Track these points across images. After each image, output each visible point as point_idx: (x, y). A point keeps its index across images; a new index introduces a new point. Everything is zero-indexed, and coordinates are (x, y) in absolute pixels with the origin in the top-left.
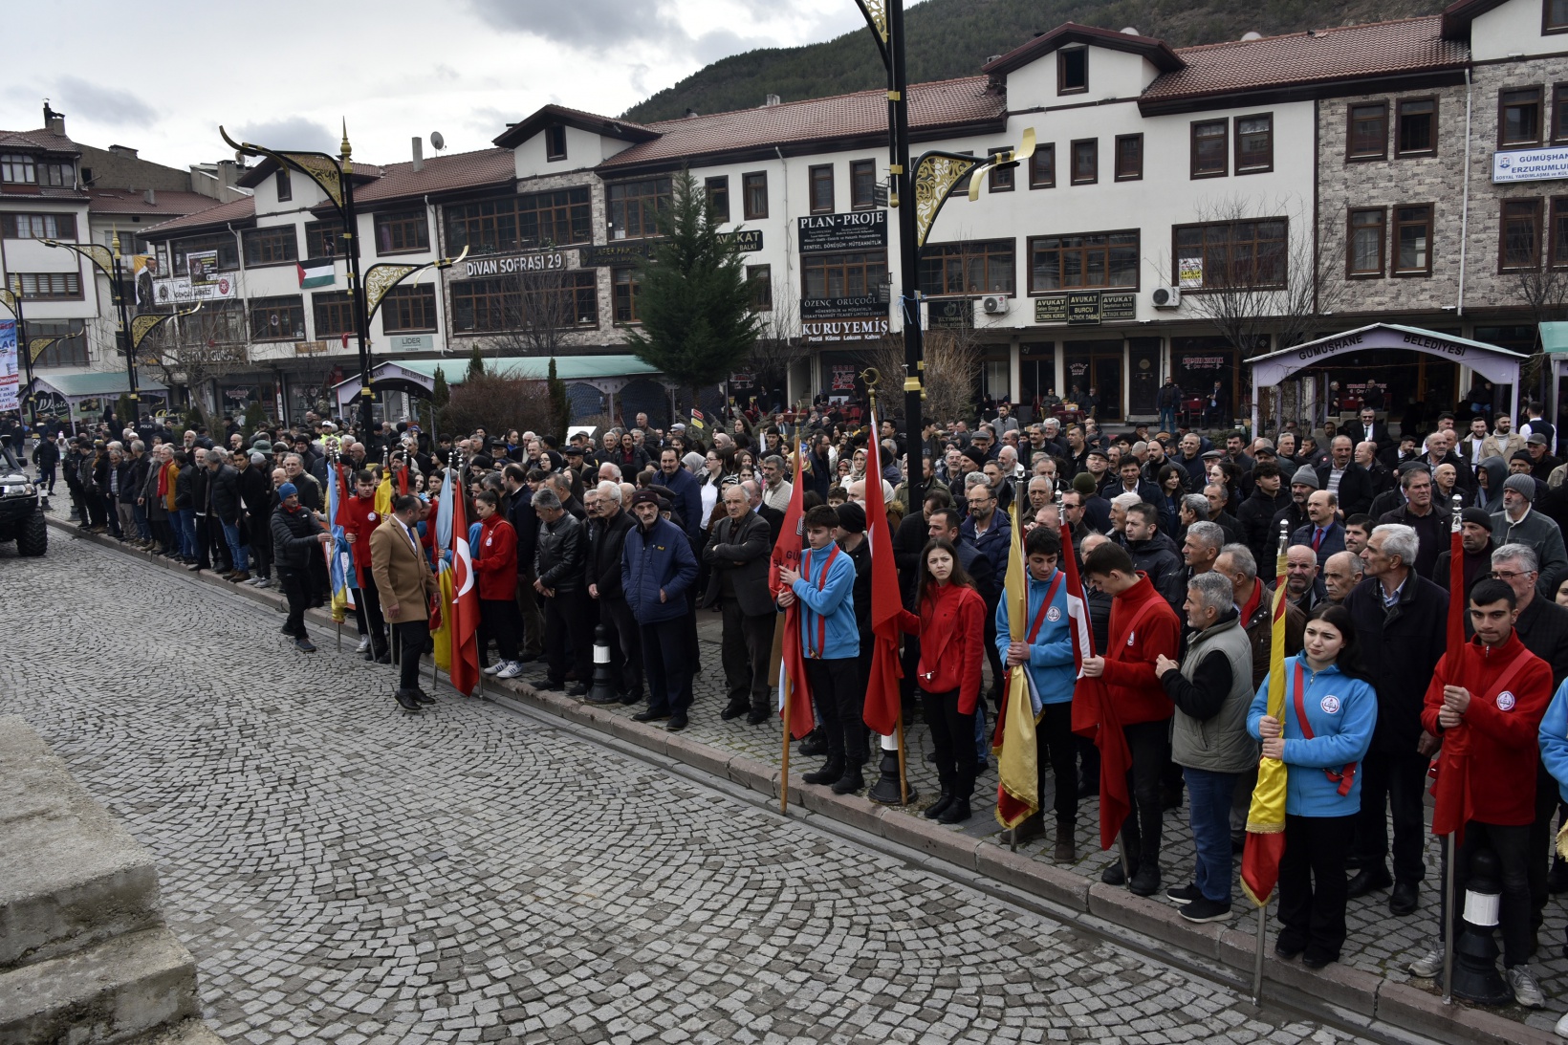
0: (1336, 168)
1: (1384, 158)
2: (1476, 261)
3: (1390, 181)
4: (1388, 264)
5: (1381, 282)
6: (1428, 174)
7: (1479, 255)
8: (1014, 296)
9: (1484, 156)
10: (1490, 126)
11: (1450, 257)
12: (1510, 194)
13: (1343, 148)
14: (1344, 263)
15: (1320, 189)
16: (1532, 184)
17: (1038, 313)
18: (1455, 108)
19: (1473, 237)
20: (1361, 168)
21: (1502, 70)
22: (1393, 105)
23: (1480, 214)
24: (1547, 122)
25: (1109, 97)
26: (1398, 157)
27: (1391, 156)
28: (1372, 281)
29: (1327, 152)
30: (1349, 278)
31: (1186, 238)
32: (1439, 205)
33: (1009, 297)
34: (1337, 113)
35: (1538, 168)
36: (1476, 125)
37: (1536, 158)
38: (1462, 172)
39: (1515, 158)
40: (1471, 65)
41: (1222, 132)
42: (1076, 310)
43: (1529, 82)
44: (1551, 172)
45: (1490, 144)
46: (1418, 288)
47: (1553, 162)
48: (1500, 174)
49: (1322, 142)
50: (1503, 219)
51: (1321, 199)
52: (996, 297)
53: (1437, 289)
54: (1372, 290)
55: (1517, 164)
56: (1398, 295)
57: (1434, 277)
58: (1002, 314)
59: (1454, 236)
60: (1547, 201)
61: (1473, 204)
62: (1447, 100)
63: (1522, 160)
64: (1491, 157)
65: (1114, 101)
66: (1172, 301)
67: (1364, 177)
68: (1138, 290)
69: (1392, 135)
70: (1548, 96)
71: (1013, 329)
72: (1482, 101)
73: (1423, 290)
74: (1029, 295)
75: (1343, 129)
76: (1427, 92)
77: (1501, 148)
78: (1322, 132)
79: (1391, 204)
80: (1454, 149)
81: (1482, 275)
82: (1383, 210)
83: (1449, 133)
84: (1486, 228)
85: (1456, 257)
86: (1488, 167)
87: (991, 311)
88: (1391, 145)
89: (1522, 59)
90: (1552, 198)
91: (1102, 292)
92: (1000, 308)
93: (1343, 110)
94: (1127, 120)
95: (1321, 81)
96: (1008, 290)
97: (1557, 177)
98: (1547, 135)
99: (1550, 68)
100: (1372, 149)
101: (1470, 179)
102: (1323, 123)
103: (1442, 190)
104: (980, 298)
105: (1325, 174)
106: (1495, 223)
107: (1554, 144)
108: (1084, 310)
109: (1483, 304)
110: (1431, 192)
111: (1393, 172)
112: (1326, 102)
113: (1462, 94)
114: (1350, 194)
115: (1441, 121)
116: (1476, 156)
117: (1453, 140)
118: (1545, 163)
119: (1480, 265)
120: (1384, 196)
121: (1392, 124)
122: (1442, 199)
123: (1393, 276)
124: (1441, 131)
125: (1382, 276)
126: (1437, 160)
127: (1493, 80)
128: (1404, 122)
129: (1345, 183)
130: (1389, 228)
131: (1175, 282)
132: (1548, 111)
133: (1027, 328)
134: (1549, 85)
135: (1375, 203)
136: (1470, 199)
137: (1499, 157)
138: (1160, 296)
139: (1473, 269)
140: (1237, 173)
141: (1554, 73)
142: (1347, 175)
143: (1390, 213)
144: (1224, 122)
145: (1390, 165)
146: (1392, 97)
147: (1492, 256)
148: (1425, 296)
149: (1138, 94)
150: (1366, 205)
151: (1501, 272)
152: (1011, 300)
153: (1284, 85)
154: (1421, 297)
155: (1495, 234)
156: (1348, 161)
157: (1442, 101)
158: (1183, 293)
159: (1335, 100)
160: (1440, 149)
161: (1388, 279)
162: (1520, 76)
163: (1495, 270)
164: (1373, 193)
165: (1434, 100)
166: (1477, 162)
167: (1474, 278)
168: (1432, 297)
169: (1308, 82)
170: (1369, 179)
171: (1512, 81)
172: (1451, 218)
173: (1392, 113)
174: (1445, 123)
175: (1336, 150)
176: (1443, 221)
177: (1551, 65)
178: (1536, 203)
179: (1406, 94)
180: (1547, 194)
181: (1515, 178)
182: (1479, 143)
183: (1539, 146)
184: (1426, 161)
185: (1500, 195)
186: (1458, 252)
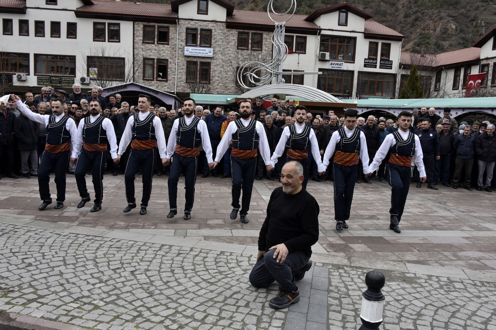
0: (139, 45)
1: (154, 43)
2: (180, 78)
3: (156, 51)
4: (155, 76)
5: (153, 82)
6: (167, 50)
7: (181, 77)
8: (29, 75)
9: (182, 47)
10: (184, 38)
11: (173, 76)
12: (189, 59)
13: (142, 38)
14: (142, 75)
15: (135, 50)
16: (195, 57)
17: (38, 82)
18: (174, 31)
19: (179, 71)
20: (147, 45)
21: (187, 22)
22: (156, 27)
23: (181, 64)
24: (199, 40)
25: (65, 8)
26: (158, 44)
27: (156, 43)
28: (150, 81)
29: (137, 39)
30: (143, 80)
31: (91, 61)
32: (170, 60)
33: (27, 75)
34: (140, 27)
35: (196, 53)
36: (180, 37)
37: (196, 50)
38: (176, 51)
39: (190, 48)
40: (179, 19)
41: (104, 27)
42: (53, 82)
43: (194, 27)
44: (200, 54)
45: (184, 44)
46: (164, 85)
47: (200, 51)
48: (186, 53)
49: (135, 35)
50: (187, 67)
51: (135, 53)
52: (22, 74)
53: (169, 86)
54: (151, 84)
55: (191, 51)
56: (158, 87)
57: (168, 82)
58: (24, 81)
59: (174, 70)
60: (199, 63)
61: (179, 61)
62: (172, 29)
63: (192, 49)
64: (184, 47)
65: (66, 10)
66: (87, 82)
67: (148, 48)
68: (75, 77)
69: (156, 36)
70: (199, 32)
71: (29, 87)
72: (181, 31)
73: (165, 86)
74: (35, 75)
75: (142, 32)
76: (166, 25)
77: (186, 45)
78: (135, 32)
79: (156, 58)
80: (174, 44)
81: (181, 82)
82: (153, 59)
83: (172, 38)
84: (183, 69)
85: (174, 76)
86: (183, 51)
87: (20, 79)
88: (156, 40)
89: (192, 20)
90: (200, 62)
91: (62, 76)
92: (23, 78)
93: (142, 26)
94: (71, 18)
95: (134, 15)
96: (26, 72)
97: (201, 56)
98: (198, 44)
99: (199, 24)
100: (150, 40)
101: (178, 53)
102: (136, 29)
103: (170, 55)
104: (15, 74)
105: (136, 46)
106: (185, 67)
107: (200, 46)
108: (55, 82)
109: (181, 91)
110: (167, 56)
111: (157, 48)
112: (137, 23)
113: (176, 27)
114: (144, 53)
115: (170, 35)
116: (180, 47)
117: (173, 41)
118: (198, 51)
119: (181, 80)
120: (154, 55)
121: (156, 33)
122: (170, 58)
123: (157, 80)
124: (170, 38)
125: (153, 80)
126: (169, 46)
127: (184, 25)
128: (160, 33)
129: (142, 49)
130: (155, 65)
131: (88, 75)
132: (199, 36)
133: (34, 87)
134: (199, 29)
135: (151, 57)
136: (178, 59)
137: (186, 48)
138: (83, 80)
139: (179, 80)
140: (109, 41)
141: (200, 25)
142: (143, 47)
143: (156, 61)
144: (104, 24)
145: (156, 46)
146: (156, 25)
147: (184, 77)
148: (166, 87)
149: (75, 9)
150: (149, 57)
151: (187, 82)
152: (28, 76)
153: (123, 14)
154: (165, 88)
155: (185, 70)
156: (143, 43)
157: (170, 28)
158: (91, 79)
159: (139, 23)
160: (170, 43)
161: (155, 81)
162: (192, 25)
163: (185, 82)
164: (151, 54)
165: (168, 28)
166: (180, 48)
167: (179, 83)
168: (168, 88)
169: (130, 15)
170: (150, 49)
171: (189, 26)
172: (173, 64)
173: (156, 30)
174: (171, 35)
175: (139, 38)
176: (171, 65)
177: (200, 23)
178: (195, 63)
179: (160, 24)
180: (199, 61)
181: (190, 55)
182: (180, 43)
183: (196, 46)
184: (166, 46)
185: (186, 59)
186: (175, 75)
